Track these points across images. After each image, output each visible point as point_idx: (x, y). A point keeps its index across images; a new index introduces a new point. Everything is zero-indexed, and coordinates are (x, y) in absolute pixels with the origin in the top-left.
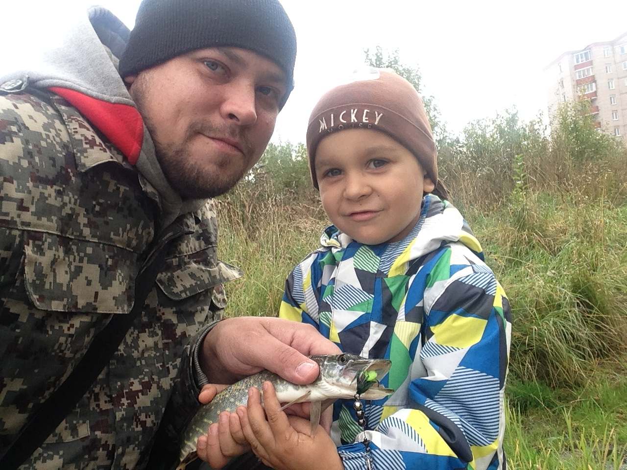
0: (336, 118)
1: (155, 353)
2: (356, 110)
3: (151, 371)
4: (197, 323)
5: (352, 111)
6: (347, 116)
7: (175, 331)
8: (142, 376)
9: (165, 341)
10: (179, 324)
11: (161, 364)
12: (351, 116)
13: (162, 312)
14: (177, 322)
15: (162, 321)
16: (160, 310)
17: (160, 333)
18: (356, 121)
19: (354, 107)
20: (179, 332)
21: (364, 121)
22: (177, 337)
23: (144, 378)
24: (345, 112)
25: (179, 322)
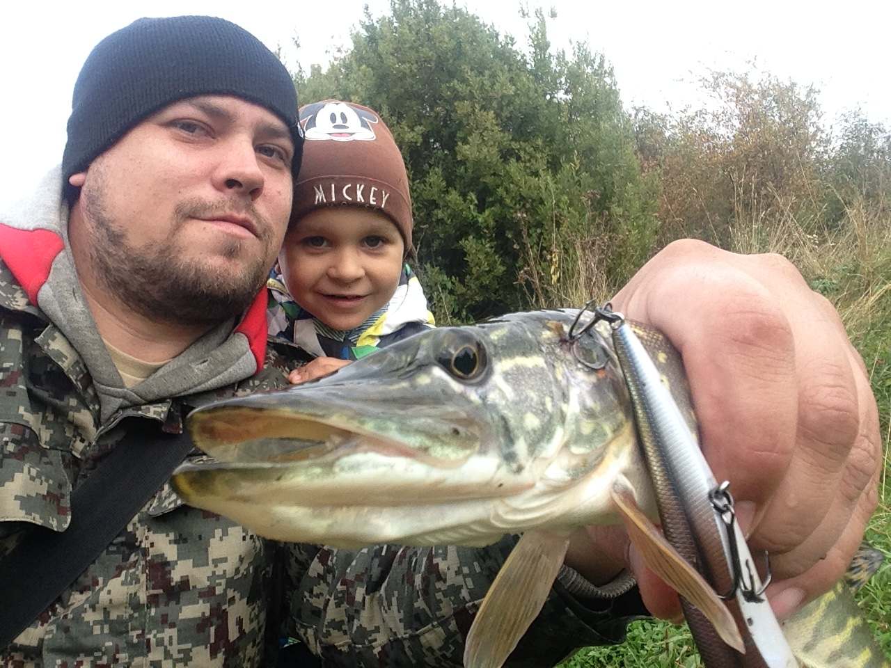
0: (339, 191)
1: (132, 612)
2: (363, 186)
3: (117, 645)
4: (210, 562)
5: (358, 186)
6: (352, 192)
7: (170, 573)
8: (100, 654)
9: (152, 592)
10: (179, 562)
11: (140, 632)
12: (356, 193)
13: (151, 539)
14: (175, 558)
15: (149, 558)
16: (147, 538)
17: (143, 578)
18: (363, 201)
19: (361, 181)
20: (176, 576)
21: (372, 202)
22: (173, 584)
23: (100, 658)
24: (349, 185)
25: (180, 558)
